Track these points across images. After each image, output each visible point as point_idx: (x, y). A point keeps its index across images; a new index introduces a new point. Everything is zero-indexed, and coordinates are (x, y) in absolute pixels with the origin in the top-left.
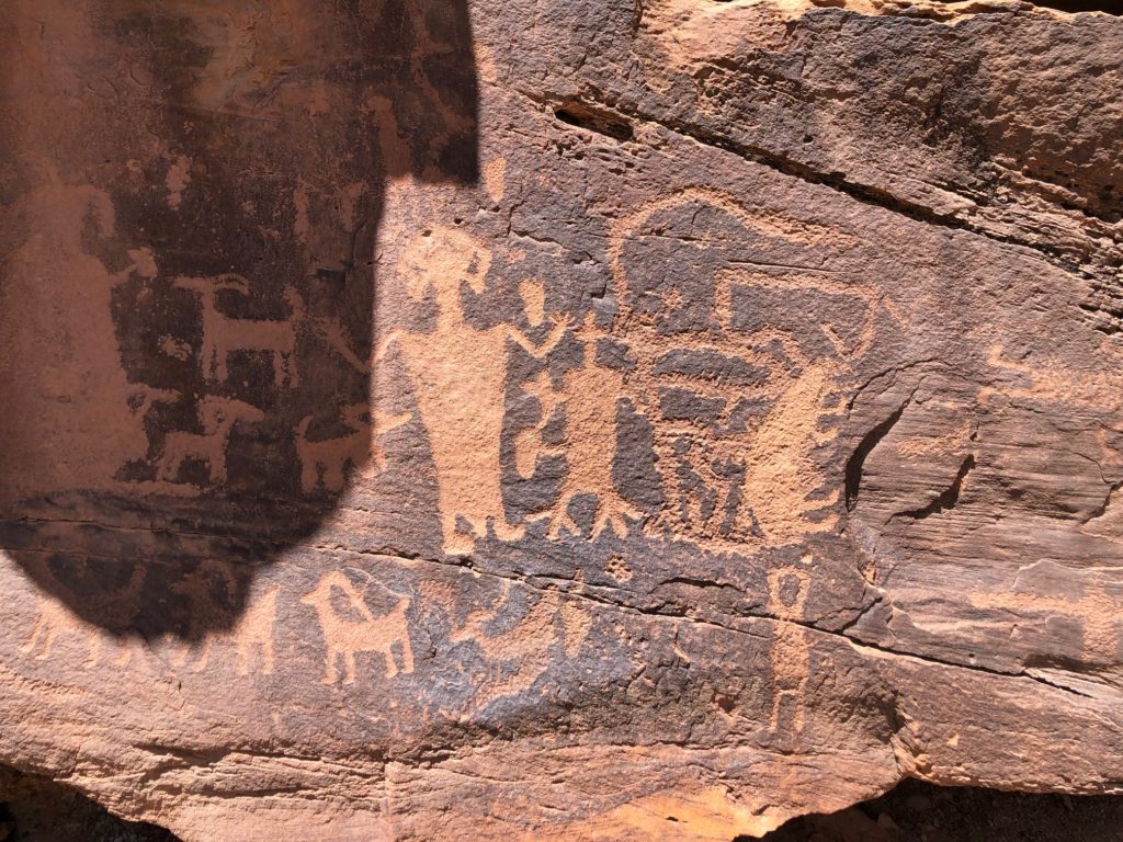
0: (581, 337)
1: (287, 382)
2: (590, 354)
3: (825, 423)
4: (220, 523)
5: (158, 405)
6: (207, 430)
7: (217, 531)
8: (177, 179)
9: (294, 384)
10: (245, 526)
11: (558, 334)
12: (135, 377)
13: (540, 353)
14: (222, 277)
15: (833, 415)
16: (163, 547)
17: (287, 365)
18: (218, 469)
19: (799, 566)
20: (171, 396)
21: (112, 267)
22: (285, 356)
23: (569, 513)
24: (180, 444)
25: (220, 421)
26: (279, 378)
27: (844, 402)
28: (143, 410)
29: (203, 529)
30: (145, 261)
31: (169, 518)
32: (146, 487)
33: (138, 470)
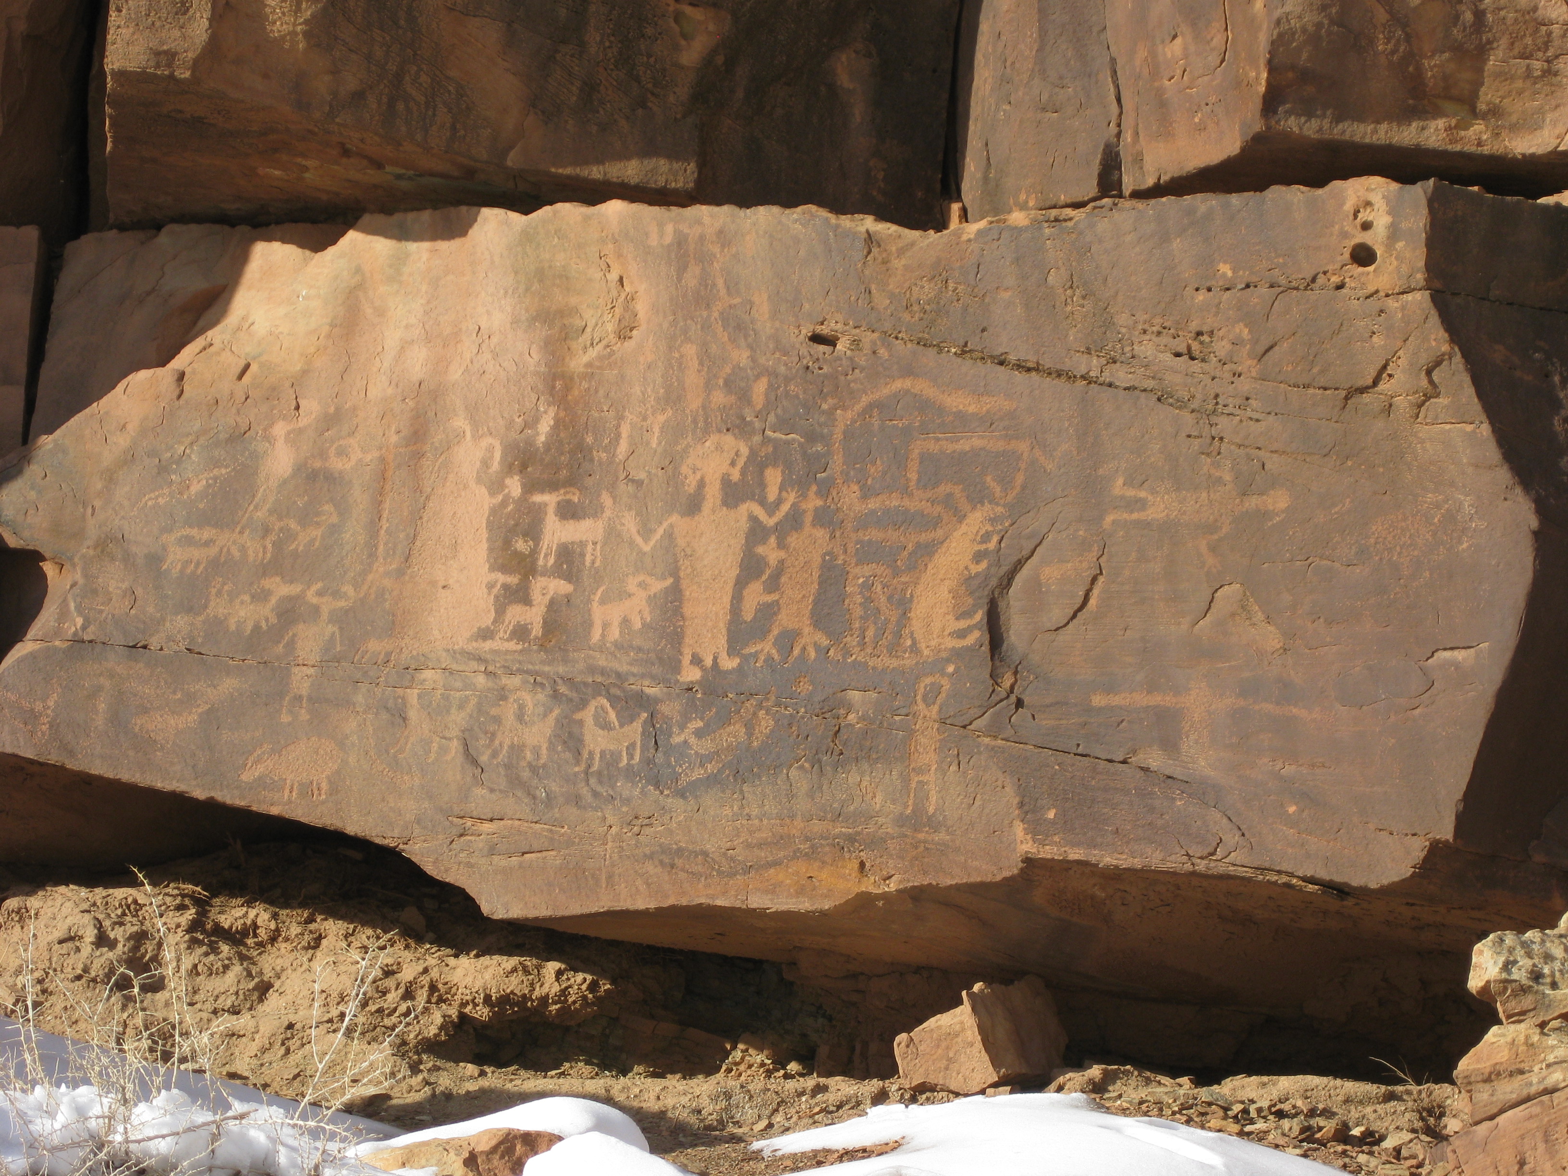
0: (804, 506)
1: (593, 562)
2: (808, 519)
3: (978, 557)
4: (530, 667)
5: (506, 587)
6: (534, 603)
7: (527, 672)
8: (545, 427)
9: (597, 564)
10: (547, 669)
11: (785, 508)
12: (492, 569)
13: (771, 522)
14: (562, 491)
15: (986, 549)
16: (490, 684)
17: (594, 550)
18: (537, 630)
19: (943, 673)
20: (513, 580)
21: (492, 494)
22: (595, 543)
23: (774, 644)
24: (516, 614)
25: (544, 594)
26: (588, 558)
27: (995, 539)
28: (495, 591)
29: (520, 671)
30: (514, 486)
31: (498, 665)
32: (488, 645)
33: (485, 634)
